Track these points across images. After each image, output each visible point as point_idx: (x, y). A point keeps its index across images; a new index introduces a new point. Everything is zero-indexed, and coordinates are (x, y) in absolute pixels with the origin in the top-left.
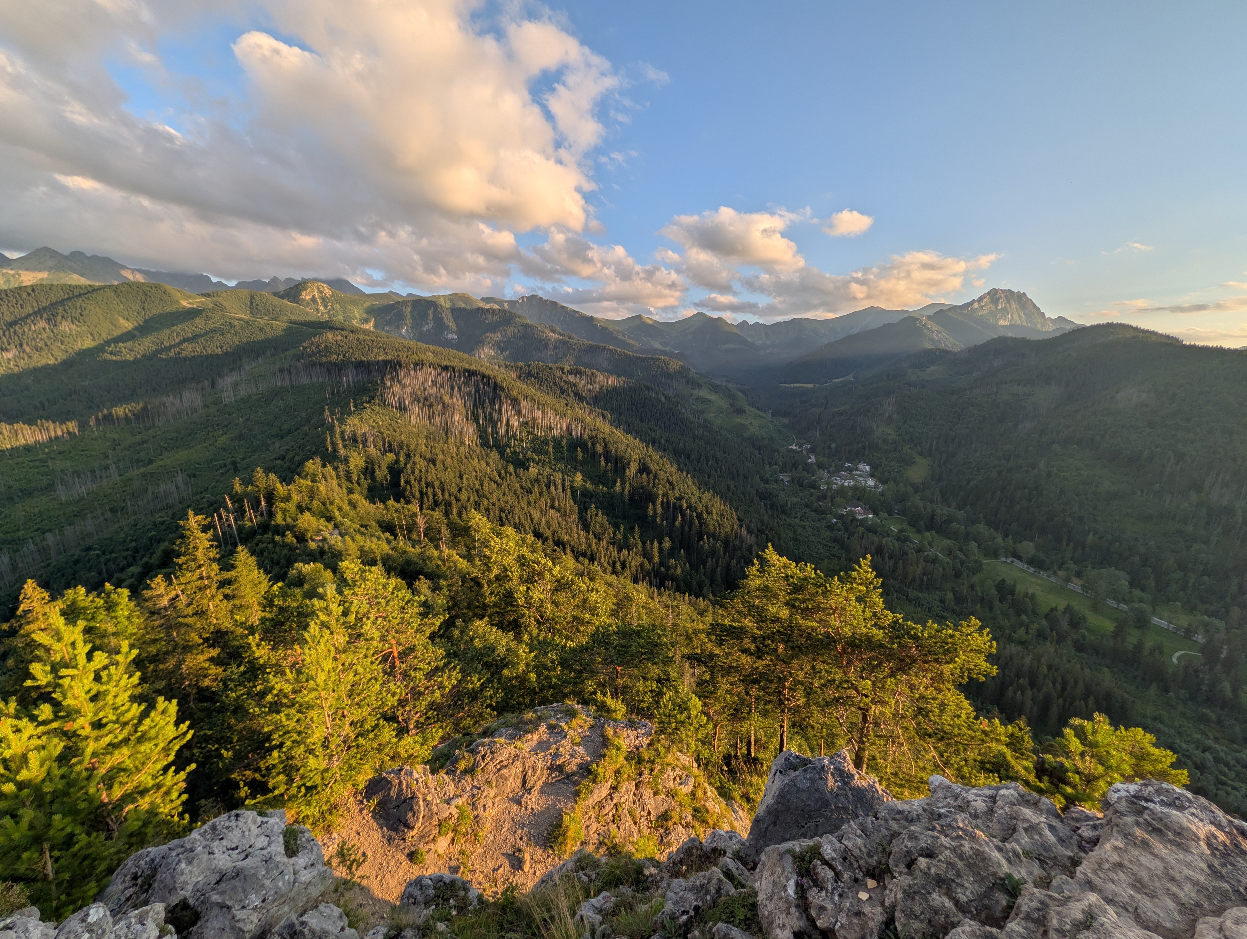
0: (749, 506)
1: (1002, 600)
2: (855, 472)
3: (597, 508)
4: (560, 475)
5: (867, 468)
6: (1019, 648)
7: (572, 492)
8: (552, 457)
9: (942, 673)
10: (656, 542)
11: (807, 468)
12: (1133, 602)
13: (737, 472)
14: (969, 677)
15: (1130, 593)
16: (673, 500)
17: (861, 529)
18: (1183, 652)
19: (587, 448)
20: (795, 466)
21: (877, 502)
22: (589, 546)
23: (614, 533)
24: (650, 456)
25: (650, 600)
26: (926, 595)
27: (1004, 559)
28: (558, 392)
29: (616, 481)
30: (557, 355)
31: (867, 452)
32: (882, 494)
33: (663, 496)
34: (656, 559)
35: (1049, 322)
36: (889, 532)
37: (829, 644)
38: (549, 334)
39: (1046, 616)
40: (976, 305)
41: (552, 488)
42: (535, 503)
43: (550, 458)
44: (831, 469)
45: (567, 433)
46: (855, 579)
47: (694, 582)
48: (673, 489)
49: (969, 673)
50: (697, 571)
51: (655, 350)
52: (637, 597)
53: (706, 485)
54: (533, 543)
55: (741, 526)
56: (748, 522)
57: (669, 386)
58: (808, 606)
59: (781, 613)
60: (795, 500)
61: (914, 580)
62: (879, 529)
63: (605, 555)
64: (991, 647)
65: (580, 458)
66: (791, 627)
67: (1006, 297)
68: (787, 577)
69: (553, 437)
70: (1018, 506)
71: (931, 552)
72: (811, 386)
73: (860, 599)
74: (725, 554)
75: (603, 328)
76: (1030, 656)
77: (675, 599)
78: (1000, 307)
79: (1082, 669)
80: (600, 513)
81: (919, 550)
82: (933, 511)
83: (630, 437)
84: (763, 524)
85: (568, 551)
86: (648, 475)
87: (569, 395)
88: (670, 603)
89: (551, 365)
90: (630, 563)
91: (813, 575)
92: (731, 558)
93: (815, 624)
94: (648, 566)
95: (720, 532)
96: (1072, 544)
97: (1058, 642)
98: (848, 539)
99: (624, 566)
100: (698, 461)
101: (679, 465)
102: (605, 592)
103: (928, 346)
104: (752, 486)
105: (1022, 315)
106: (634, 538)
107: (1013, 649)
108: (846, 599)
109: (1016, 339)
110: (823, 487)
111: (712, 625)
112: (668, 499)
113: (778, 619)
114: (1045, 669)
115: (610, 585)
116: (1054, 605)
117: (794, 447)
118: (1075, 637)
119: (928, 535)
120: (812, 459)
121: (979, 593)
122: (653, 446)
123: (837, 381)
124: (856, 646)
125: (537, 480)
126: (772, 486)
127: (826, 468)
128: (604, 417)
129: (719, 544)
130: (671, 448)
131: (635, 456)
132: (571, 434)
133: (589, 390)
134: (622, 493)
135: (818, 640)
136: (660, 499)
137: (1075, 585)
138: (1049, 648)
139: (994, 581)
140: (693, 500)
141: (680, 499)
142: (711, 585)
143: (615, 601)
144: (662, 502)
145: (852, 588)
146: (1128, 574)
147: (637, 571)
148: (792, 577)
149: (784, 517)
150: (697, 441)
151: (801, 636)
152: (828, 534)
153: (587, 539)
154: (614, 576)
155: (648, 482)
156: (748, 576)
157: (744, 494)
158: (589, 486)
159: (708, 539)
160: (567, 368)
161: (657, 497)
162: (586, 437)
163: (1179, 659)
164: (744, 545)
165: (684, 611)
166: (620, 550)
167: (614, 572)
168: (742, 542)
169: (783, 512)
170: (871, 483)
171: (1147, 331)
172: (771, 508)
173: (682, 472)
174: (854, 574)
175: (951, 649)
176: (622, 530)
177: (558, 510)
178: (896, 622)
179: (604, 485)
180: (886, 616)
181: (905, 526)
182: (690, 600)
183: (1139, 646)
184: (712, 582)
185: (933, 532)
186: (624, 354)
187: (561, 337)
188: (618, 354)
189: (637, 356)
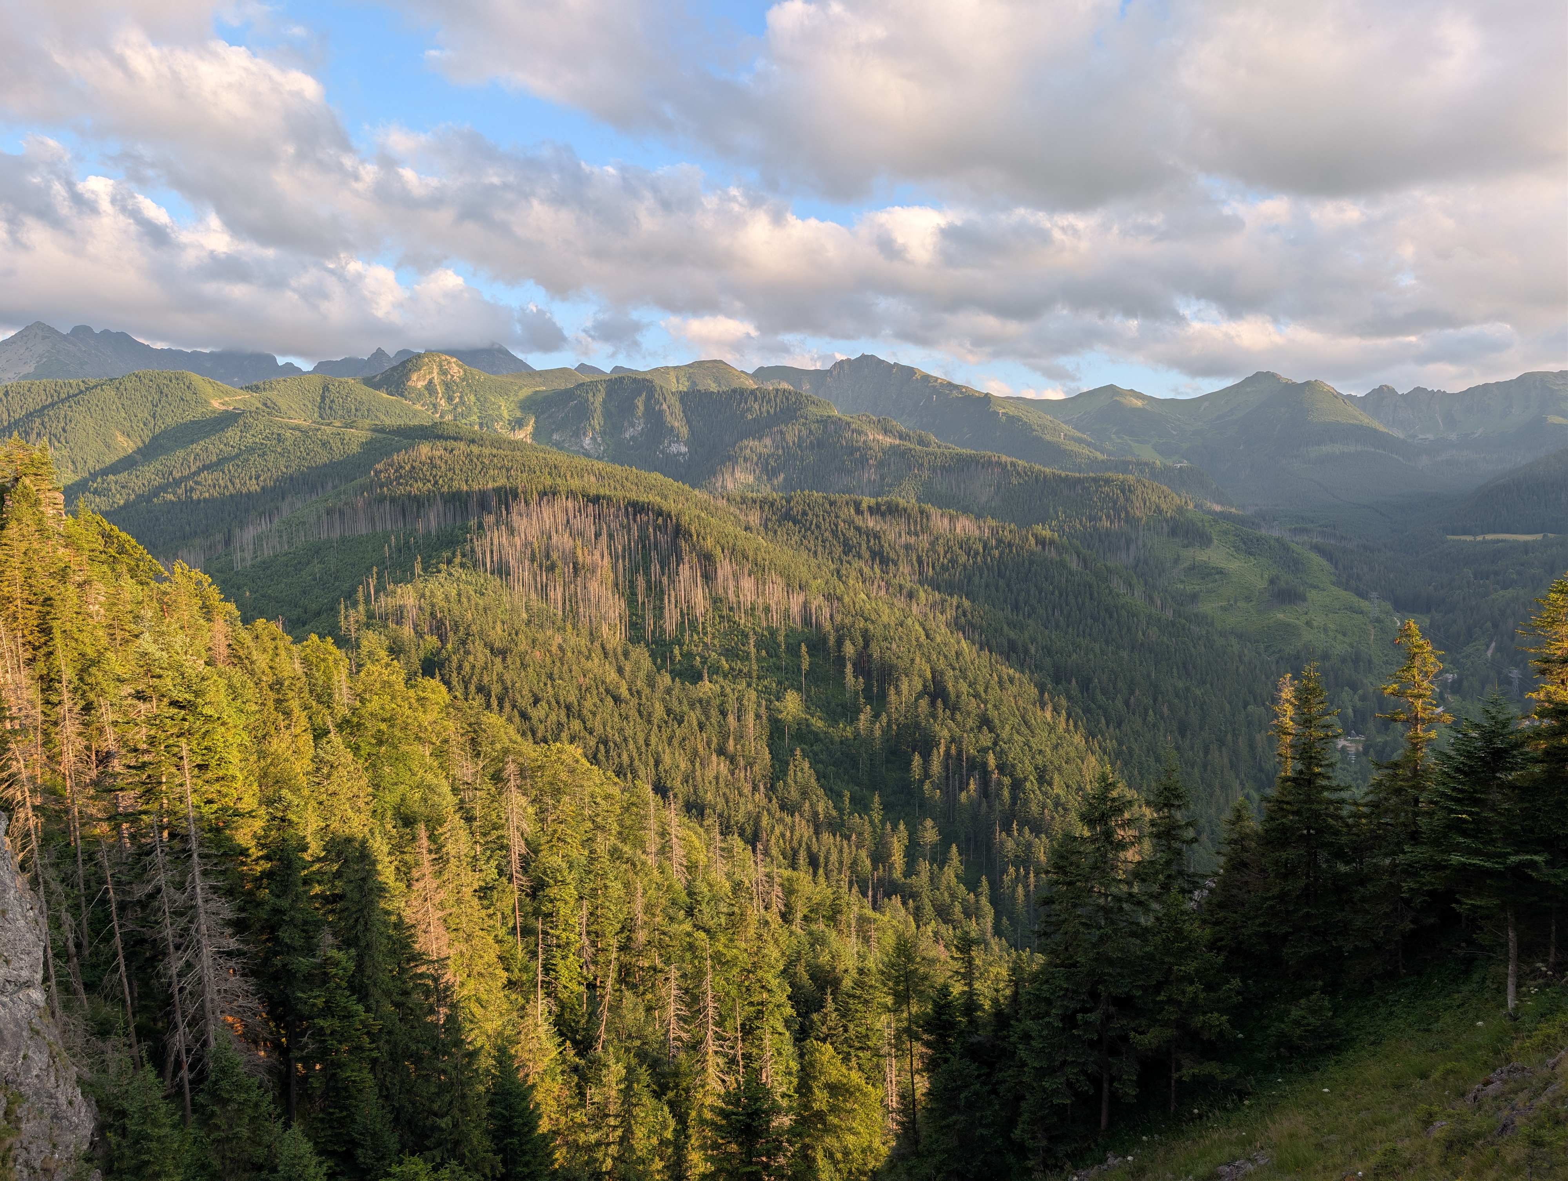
7: (773, 729)
8: (754, 664)
10: (905, 828)
16: (970, 751)
19: (824, 648)
33: (952, 742)
38: (874, 436)
43: (750, 667)
45: (798, 621)
65: (805, 665)
87: (860, 557)
128: (910, 596)
132: (808, 622)
133: (908, 546)
134: (869, 734)
141: (987, 750)
144: (946, 753)
155: (930, 716)
158: (818, 721)
160: (867, 501)
161: (938, 745)
176: (847, 802)
186: (1032, 473)
187: (897, 442)
188: (1018, 473)
189: (1060, 476)
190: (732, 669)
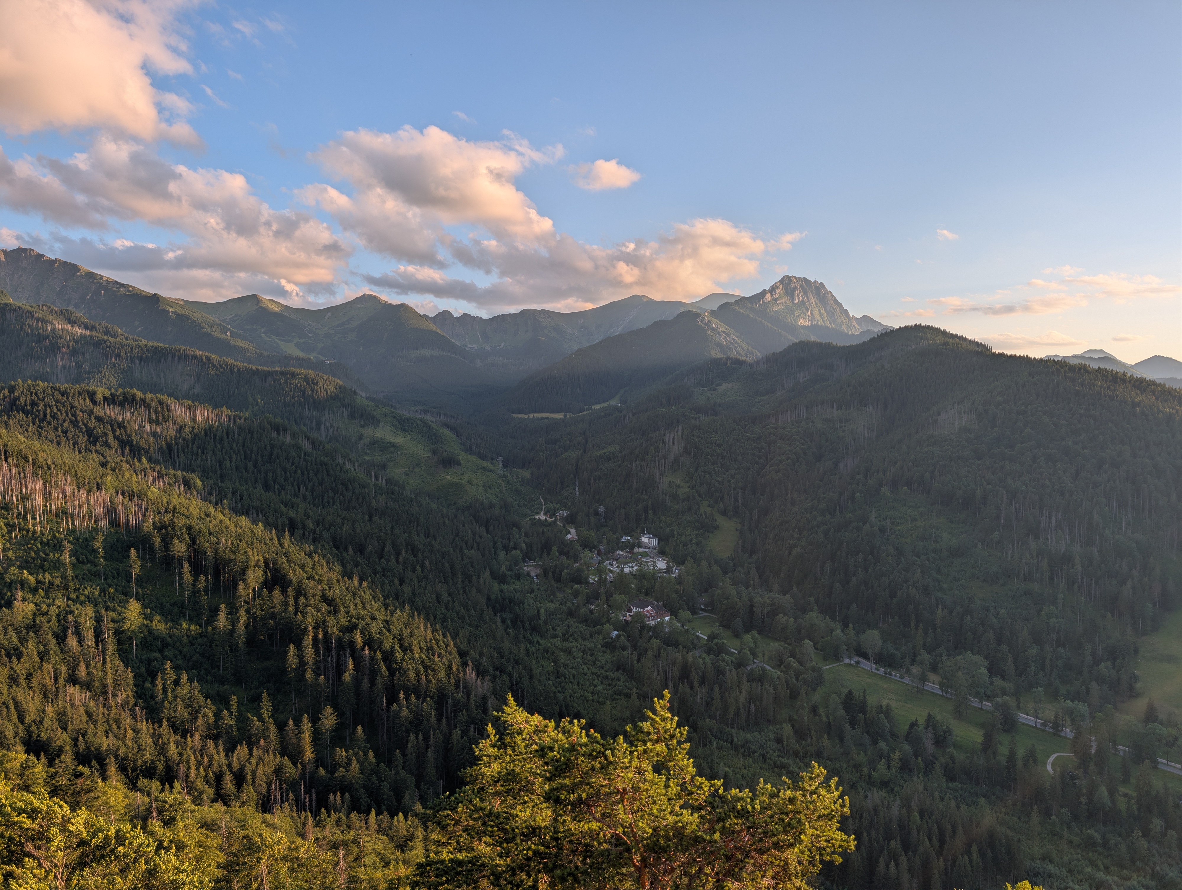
0: (477, 627)
1: (853, 725)
2: (637, 550)
3: (177, 668)
4: (90, 610)
5: (654, 542)
6: (884, 794)
7: (119, 642)
8: (70, 573)
9: (787, 864)
10: (306, 720)
11: (566, 549)
12: (997, 696)
13: (452, 567)
14: (822, 861)
15: (992, 683)
16: (335, 632)
17: (655, 642)
18: (1055, 755)
19: (152, 548)
20: (546, 547)
21: (674, 595)
22: (162, 751)
23: (217, 715)
24: (286, 554)
25: (299, 841)
26: (756, 734)
27: (847, 661)
28: (83, 440)
29: (216, 611)
30: (79, 366)
31: (651, 516)
32: (679, 581)
33: (316, 627)
34: (309, 754)
35: (854, 322)
36: (696, 641)
37: (620, 856)
38: (59, 325)
39: (907, 737)
40: (768, 297)
41: (72, 641)
42: (29, 676)
43: (64, 577)
44: (602, 548)
45: (104, 522)
46: (649, 733)
47: (386, 786)
48: (335, 612)
49: (821, 855)
50: (389, 763)
51: (288, 358)
52: (269, 840)
53: (397, 597)
54: (24, 767)
55: (465, 664)
56: (477, 656)
57: (319, 423)
58: (580, 797)
59: (539, 819)
60: (551, 606)
61: (737, 714)
62: (681, 639)
63: (199, 764)
64: (843, 806)
65: (136, 570)
66: (556, 839)
67: (802, 286)
68: (542, 751)
69: (72, 532)
70: (854, 580)
71: (755, 665)
72: (559, 416)
73: (657, 769)
74: (439, 721)
75: (181, 317)
76: (898, 803)
77: (349, 826)
78: (796, 301)
79: (958, 807)
80: (184, 677)
81: (740, 664)
82: (751, 600)
83: (243, 520)
84: (501, 654)
85: (112, 770)
86: (284, 591)
87: (109, 447)
88: (339, 837)
89: (64, 386)
90: (254, 772)
91: (585, 740)
92: (451, 727)
93: (595, 825)
94: (291, 771)
95: (429, 682)
96: (921, 626)
97: (926, 773)
98: (639, 661)
99: (240, 779)
100: (381, 556)
101: (343, 565)
102: (200, 844)
103: (716, 354)
104: (479, 590)
105: (823, 312)
106: (261, 719)
107: (876, 796)
108: (639, 771)
109: (821, 344)
110: (593, 579)
111: (420, 866)
112: (325, 633)
113: (534, 829)
114: (916, 816)
115: (209, 826)
116: (913, 718)
117: (542, 517)
118: (943, 760)
119: (748, 638)
120: (572, 534)
121: (824, 719)
122: (292, 534)
123: (597, 407)
124: (661, 848)
125: (33, 627)
126: (513, 587)
127: (594, 547)
128: (188, 485)
129: (428, 705)
130: (326, 535)
131: (256, 557)
132: (113, 523)
133: (154, 435)
134: (232, 632)
135: (602, 854)
136: (311, 635)
137: (933, 685)
138: (917, 783)
139: (839, 695)
140: (374, 628)
141: (351, 628)
142: (418, 786)
143: (222, 858)
144: (315, 640)
145: (645, 752)
146: (986, 658)
147: (269, 785)
148: (551, 749)
149: (536, 638)
150: (376, 519)
151: (574, 852)
152: (608, 657)
153: (156, 737)
154: (219, 806)
155: (286, 604)
156: (479, 758)
157: (466, 607)
158: (159, 625)
159: (407, 698)
160: (101, 392)
161: (305, 631)
162: (148, 526)
163: (1053, 765)
164: (473, 698)
165: (369, 847)
166: (230, 749)
167: (220, 797)
168: (468, 695)
169: (534, 629)
170: (662, 564)
171: (956, 336)
172: (514, 625)
173: (351, 578)
174: (646, 726)
175: (794, 822)
176: (234, 706)
177: (88, 686)
178: (714, 794)
179: (191, 620)
180: (700, 788)
181: (717, 629)
182: (379, 823)
183: (1012, 757)
184: (419, 778)
185: (754, 632)
186: (227, 366)
187: (88, 333)
188: (214, 366)
189: (251, 369)
190: (39, 582)
